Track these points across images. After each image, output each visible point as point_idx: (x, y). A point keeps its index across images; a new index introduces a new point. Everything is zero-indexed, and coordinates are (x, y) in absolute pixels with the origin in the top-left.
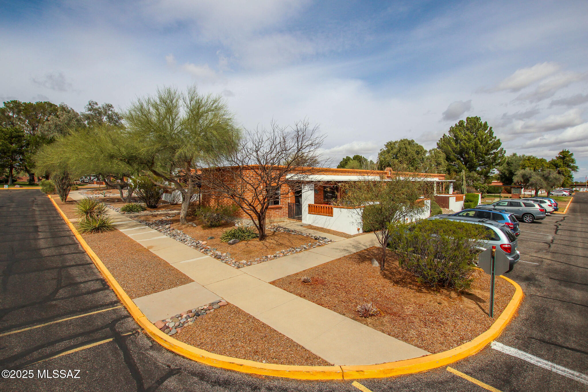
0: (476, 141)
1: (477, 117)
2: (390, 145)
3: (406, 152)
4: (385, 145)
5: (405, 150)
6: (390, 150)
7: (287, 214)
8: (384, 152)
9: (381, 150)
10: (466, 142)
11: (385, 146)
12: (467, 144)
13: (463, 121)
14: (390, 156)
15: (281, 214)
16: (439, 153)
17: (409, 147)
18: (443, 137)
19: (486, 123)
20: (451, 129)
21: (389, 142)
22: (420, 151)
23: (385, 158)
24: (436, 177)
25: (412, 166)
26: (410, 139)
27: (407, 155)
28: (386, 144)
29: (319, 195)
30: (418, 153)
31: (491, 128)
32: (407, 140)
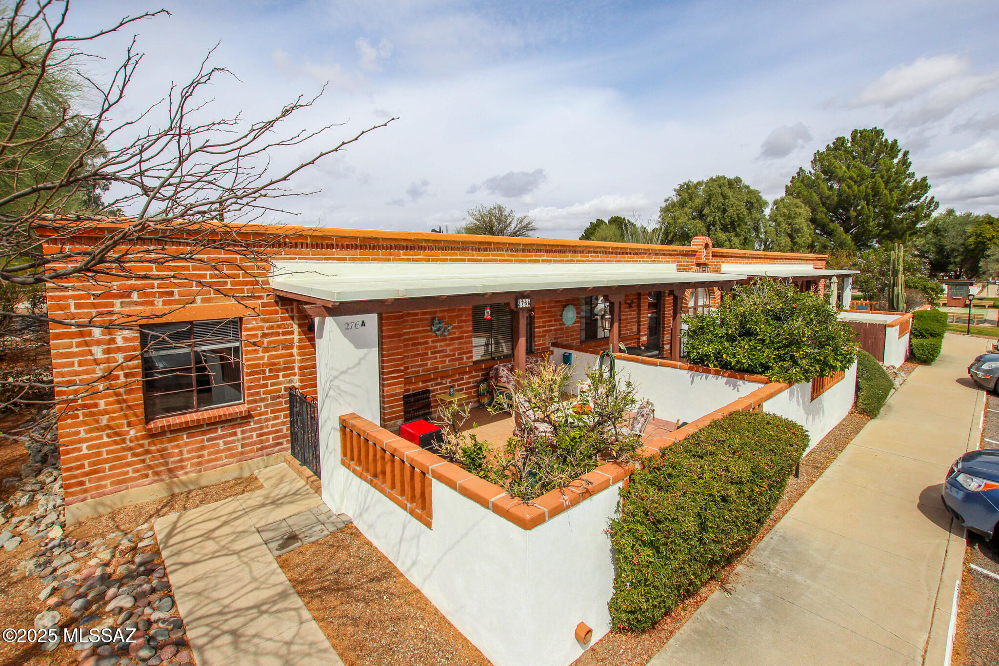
0: (876, 182)
1: (876, 128)
2: (687, 191)
3: (723, 204)
4: (675, 190)
5: (721, 199)
6: (687, 200)
7: (284, 436)
8: (673, 205)
9: (666, 200)
10: (853, 183)
11: (675, 193)
12: (855, 188)
13: (844, 138)
14: (686, 213)
15: (243, 446)
16: (797, 207)
17: (729, 193)
18: (798, 174)
19: (896, 141)
20: (815, 157)
21: (685, 184)
22: (754, 202)
23: (675, 219)
24: (808, 262)
25: (737, 235)
26: (731, 176)
27: (724, 211)
28: (677, 187)
29: (452, 339)
30: (750, 206)
31: (906, 154)
32: (725, 178)
